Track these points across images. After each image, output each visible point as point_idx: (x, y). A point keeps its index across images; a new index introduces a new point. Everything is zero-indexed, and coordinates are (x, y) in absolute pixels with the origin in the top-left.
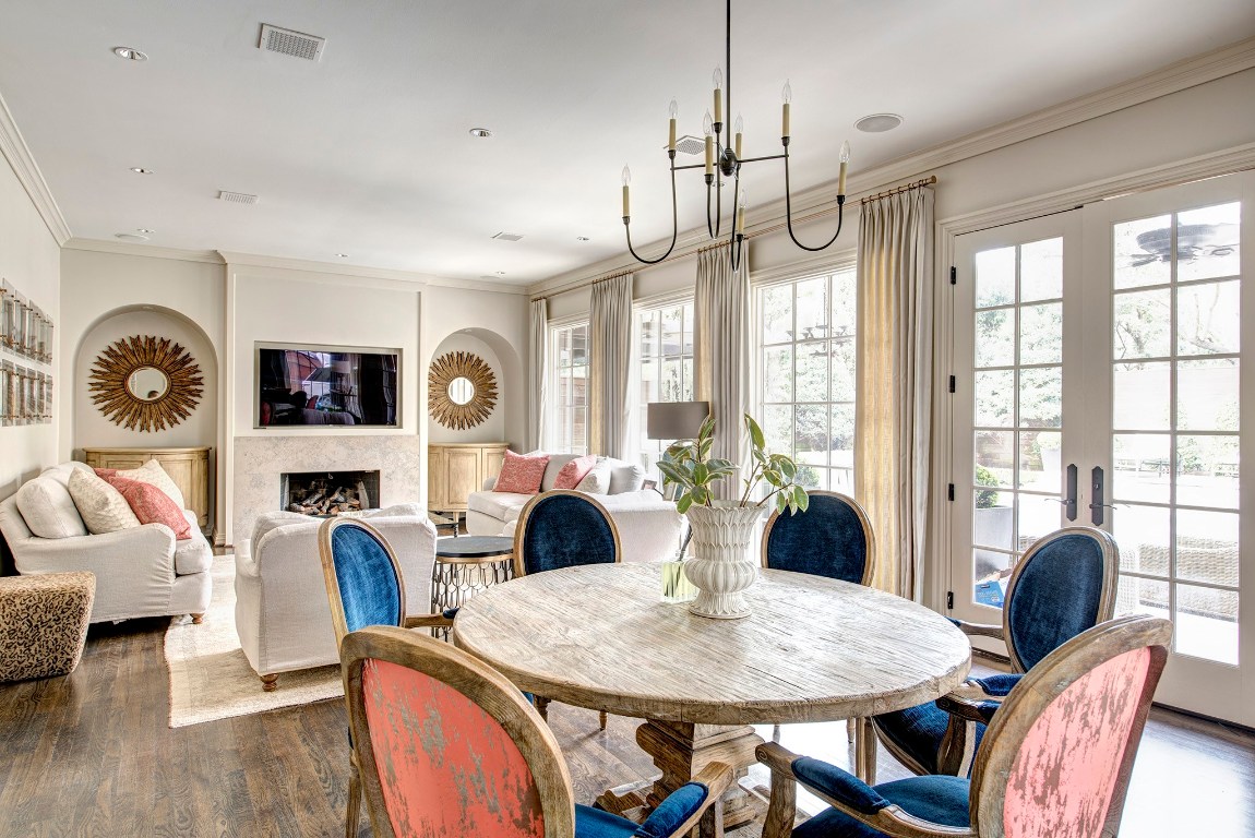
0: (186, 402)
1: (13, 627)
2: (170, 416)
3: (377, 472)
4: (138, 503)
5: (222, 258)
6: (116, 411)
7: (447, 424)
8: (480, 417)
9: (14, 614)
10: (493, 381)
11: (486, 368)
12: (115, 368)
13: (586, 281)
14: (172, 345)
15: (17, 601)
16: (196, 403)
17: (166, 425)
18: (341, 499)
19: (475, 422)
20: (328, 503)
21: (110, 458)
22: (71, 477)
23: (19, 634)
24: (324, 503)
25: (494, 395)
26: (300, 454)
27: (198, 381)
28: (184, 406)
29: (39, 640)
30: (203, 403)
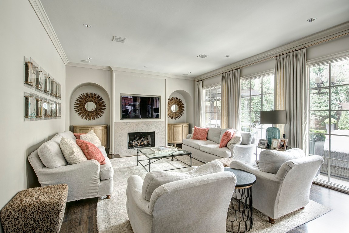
0: (101, 112)
1: (26, 223)
2: (97, 116)
3: (154, 132)
4: (86, 151)
5: (111, 69)
6: (82, 114)
7: (171, 118)
8: (180, 116)
9: (26, 216)
10: (183, 106)
11: (181, 102)
12: (82, 102)
13: (220, 73)
14: (97, 95)
15: (28, 210)
16: (104, 112)
17: (96, 118)
18: (144, 140)
19: (179, 117)
20: (140, 141)
21: (80, 128)
22: (61, 140)
23: (29, 226)
24: (139, 141)
25: (183, 110)
26: (133, 127)
27: (104, 106)
28: (100, 113)
29: (39, 227)
30: (106, 112)
